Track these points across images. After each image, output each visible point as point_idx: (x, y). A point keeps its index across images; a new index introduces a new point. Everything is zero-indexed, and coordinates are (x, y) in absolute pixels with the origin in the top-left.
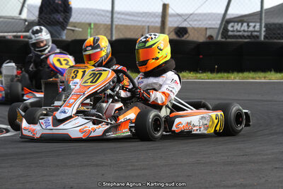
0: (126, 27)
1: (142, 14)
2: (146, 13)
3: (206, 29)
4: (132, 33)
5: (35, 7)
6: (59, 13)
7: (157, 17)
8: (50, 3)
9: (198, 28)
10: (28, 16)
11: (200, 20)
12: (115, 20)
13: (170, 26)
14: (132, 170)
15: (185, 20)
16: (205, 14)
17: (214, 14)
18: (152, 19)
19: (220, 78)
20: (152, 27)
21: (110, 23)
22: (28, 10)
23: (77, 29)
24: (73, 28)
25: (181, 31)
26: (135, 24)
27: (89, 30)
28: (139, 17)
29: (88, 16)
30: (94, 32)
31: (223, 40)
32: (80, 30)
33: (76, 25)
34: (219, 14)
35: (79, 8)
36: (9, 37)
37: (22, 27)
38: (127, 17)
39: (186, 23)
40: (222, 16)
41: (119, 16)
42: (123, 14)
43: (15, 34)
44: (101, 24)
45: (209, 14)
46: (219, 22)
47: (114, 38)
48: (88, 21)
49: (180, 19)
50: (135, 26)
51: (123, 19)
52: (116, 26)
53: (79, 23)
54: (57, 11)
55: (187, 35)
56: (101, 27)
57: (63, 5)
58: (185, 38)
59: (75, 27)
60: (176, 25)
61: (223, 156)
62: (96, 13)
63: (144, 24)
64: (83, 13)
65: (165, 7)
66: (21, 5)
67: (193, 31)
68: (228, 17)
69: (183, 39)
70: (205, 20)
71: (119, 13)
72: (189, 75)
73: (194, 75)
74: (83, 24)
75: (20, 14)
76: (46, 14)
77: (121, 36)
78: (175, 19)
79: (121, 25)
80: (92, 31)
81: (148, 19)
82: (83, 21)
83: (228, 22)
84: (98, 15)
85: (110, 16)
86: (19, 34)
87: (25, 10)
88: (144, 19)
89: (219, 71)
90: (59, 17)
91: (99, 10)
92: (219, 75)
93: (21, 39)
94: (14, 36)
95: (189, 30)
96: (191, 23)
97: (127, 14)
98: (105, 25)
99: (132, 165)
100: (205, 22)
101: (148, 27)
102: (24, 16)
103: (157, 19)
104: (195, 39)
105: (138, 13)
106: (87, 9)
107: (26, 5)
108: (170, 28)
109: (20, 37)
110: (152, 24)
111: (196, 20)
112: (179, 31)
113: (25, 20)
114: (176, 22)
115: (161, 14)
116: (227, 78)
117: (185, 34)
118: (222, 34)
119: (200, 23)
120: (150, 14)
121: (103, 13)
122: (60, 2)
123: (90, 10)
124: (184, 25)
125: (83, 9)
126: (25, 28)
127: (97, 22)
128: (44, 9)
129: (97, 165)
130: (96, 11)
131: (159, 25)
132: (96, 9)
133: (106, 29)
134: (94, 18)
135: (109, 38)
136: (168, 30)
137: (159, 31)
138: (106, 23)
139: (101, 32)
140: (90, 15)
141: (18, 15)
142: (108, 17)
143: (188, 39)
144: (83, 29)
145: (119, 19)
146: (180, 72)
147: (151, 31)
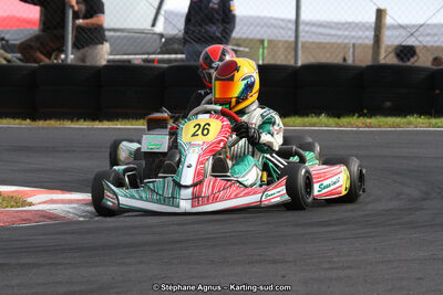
0: (320, 46)
1: (343, 24)
2: (350, 23)
4: (328, 55)
5: (176, 15)
6: (214, 23)
7: (367, 29)
8: (200, 8)
9: (432, 47)
10: (165, 28)
11: (435, 35)
12: (301, 34)
13: (389, 43)
14: (328, 269)
15: (412, 35)
18: (360, 33)
20: (361, 45)
21: (293, 39)
22: (166, 19)
23: (241, 49)
24: (235, 48)
25: (406, 52)
26: (333, 41)
27: (261, 51)
28: (339, 29)
29: (258, 28)
30: (269, 53)
32: (247, 50)
33: (240, 42)
35: (245, 16)
36: (136, 62)
37: (157, 46)
38: (321, 30)
39: (413, 39)
41: (307, 28)
42: (314, 24)
43: (146, 56)
44: (279, 41)
47: (300, 64)
48: (259, 37)
49: (404, 33)
50: (332, 44)
51: (314, 33)
52: (304, 44)
53: (245, 40)
54: (211, 21)
56: (280, 45)
58: (412, 62)
59: (238, 45)
60: (397, 43)
62: (272, 24)
63: (346, 41)
64: (252, 24)
65: (380, 13)
66: (154, 12)
67: (424, 51)
69: (409, 64)
71: (307, 24)
72: (419, 120)
73: (426, 120)
74: (251, 40)
75: (153, 25)
77: (311, 60)
78: (396, 33)
79: (313, 43)
80: (266, 51)
81: (353, 34)
82: (251, 36)
84: (275, 27)
85: (294, 27)
86: (151, 56)
87: (161, 20)
88: (346, 33)
90: (215, 30)
91: (276, 19)
93: (156, 64)
94: (145, 60)
95: (418, 51)
96: (420, 39)
97: (320, 25)
98: (287, 42)
99: (329, 262)
101: (354, 45)
102: (159, 28)
103: (367, 33)
104: (428, 65)
105: (337, 24)
106: (258, 17)
107: (162, 12)
108: (388, 46)
109: (153, 61)
110: (360, 41)
111: (428, 35)
112: (401, 51)
113: (162, 36)
114: (397, 37)
115: (373, 25)
117: (412, 56)
119: (436, 38)
121: (282, 24)
122: (216, 6)
123: (262, 19)
124: (410, 42)
125: (251, 17)
126: (161, 48)
127: (273, 38)
129: (274, 262)
130: (272, 21)
131: (370, 42)
132: (272, 18)
133: (287, 49)
134: (269, 32)
135: (292, 63)
136: (386, 51)
137: (370, 52)
138: (286, 38)
139: (280, 53)
140: (262, 27)
141: (149, 27)
142: (290, 29)
143: (416, 64)
144: (251, 48)
145: (307, 32)
146: (405, 116)
147: (357, 51)
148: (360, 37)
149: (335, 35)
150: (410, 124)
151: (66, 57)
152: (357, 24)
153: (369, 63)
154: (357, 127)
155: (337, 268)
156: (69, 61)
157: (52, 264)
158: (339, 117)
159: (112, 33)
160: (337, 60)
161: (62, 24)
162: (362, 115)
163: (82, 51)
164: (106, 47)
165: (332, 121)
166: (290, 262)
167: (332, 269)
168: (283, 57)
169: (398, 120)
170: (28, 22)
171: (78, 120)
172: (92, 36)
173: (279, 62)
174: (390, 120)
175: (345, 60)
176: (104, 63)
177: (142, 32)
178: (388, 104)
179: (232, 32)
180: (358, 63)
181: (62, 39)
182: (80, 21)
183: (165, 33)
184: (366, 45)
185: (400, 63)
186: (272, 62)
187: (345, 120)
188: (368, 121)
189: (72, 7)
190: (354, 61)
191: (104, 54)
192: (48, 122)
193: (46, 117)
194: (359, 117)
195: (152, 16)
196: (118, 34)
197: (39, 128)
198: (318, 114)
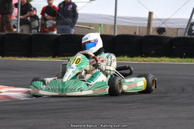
0: (125, 27)
1: (135, 18)
2: (138, 18)
3: (178, 29)
4: (128, 31)
7: (145, 20)
9: (172, 28)
11: (174, 23)
12: (117, 22)
13: (154, 26)
14: (126, 122)
15: (164, 23)
16: (177, 19)
17: (183, 19)
18: (142, 22)
19: (186, 61)
21: (113, 24)
23: (91, 28)
24: (89, 27)
25: (161, 30)
26: (130, 25)
27: (100, 29)
28: (133, 20)
30: (103, 30)
31: (189, 36)
32: (94, 28)
34: (186, 19)
35: (93, 14)
38: (125, 20)
39: (164, 25)
40: (188, 20)
41: (120, 19)
42: (122, 18)
44: (108, 25)
45: (180, 19)
46: (186, 24)
47: (116, 34)
48: (99, 23)
49: (160, 22)
50: (130, 27)
51: (122, 21)
52: (118, 26)
53: (93, 24)
55: (165, 33)
56: (108, 27)
59: (90, 26)
60: (157, 26)
61: (187, 114)
63: (136, 25)
64: (96, 18)
65: (150, 14)
67: (169, 30)
68: (192, 21)
69: (162, 35)
70: (177, 23)
71: (120, 18)
72: (166, 59)
73: (169, 59)
74: (96, 24)
77: (121, 33)
78: (157, 22)
79: (121, 26)
81: (139, 22)
82: (96, 22)
83: (192, 24)
84: (105, 18)
85: (114, 19)
88: (136, 22)
89: (186, 57)
92: (186, 60)
95: (166, 30)
96: (167, 25)
97: (125, 18)
99: (127, 119)
100: (177, 25)
101: (139, 27)
103: (145, 22)
104: (170, 36)
105: (132, 18)
106: (99, 15)
108: (153, 28)
110: (142, 25)
111: (171, 23)
112: (159, 30)
115: (147, 19)
116: (191, 62)
118: (188, 33)
119: (174, 25)
120: (141, 18)
121: (109, 18)
124: (163, 26)
125: (96, 14)
127: (105, 23)
129: (103, 118)
130: (105, 16)
131: (146, 25)
132: (105, 15)
133: (110, 28)
134: (103, 21)
135: (113, 34)
136: (152, 30)
137: (146, 30)
138: (111, 24)
139: (107, 30)
140: (100, 19)
142: (112, 20)
143: (165, 35)
144: (96, 28)
145: (119, 21)
146: (160, 57)
147: (141, 29)
148: (142, 24)
149: (131, 23)
150: (162, 60)
151: (17, 30)
153: (146, 35)
154: (140, 61)
155: (130, 121)
156: (18, 32)
157: (9, 118)
158: (132, 57)
160: (132, 33)
162: (142, 56)
165: (130, 59)
166: (110, 118)
167: (128, 121)
168: (109, 32)
169: (157, 59)
171: (22, 57)
173: (107, 34)
174: (154, 59)
175: (135, 33)
178: (153, 52)
180: (140, 35)
184: (143, 28)
186: (105, 34)
187: (135, 59)
188: (145, 59)
190: (139, 33)
192: (9, 58)
193: (8, 55)
194: (141, 57)
197: (5, 60)
198: (124, 56)
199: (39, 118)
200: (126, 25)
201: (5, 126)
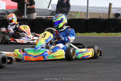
1: (100, 7)
2: (102, 7)
4: (96, 16)
5: (54, 5)
6: (65, 7)
8: (61, 3)
10: (51, 9)
12: (89, 10)
13: (113, 13)
15: (119, 10)
20: (105, 13)
21: (86, 11)
22: (52, 6)
23: (72, 14)
24: (71, 14)
26: (97, 12)
27: (78, 15)
28: (99, 9)
29: (77, 9)
30: (80, 16)
33: (72, 12)
36: (44, 18)
37: (49, 13)
41: (90, 9)
42: (92, 8)
44: (83, 12)
47: (88, 18)
48: (77, 11)
50: (97, 13)
51: (92, 10)
52: (89, 13)
53: (73, 12)
54: (64, 7)
55: (120, 17)
56: (83, 13)
57: (67, 4)
59: (71, 13)
60: (115, 12)
62: (81, 8)
63: (101, 12)
65: (110, 4)
66: (49, 4)
71: (90, 7)
74: (75, 12)
75: (48, 8)
76: (59, 8)
77: (91, 17)
79: (92, 13)
81: (103, 10)
82: (75, 11)
84: (82, 8)
86: (48, 16)
87: (50, 6)
88: (101, 10)
90: (65, 9)
91: (82, 6)
93: (49, 19)
94: (46, 17)
97: (94, 8)
98: (85, 12)
99: (96, 73)
101: (103, 13)
102: (50, 9)
103: (107, 10)
106: (77, 5)
107: (51, 4)
108: (112, 14)
109: (48, 18)
110: (105, 12)
113: (51, 11)
114: (115, 11)
115: (108, 8)
117: (119, 16)
121: (84, 7)
122: (65, 3)
123: (78, 6)
124: (119, 12)
125: (75, 5)
127: (81, 11)
128: (58, 6)
129: (81, 73)
130: (81, 7)
131: (108, 12)
133: (85, 14)
134: (80, 9)
135: (86, 18)
136: (112, 15)
137: (108, 15)
140: (78, 8)
141: (47, 8)
142: (86, 9)
143: (120, 18)
144: (75, 14)
145: (90, 10)
146: (117, 33)
147: (104, 15)
148: (105, 11)
149: (98, 11)
150: (119, 35)
152: (104, 7)
153: (107, 18)
154: (104, 36)
155: (98, 75)
156: (25, 18)
158: (99, 33)
159: (37, 10)
160: (99, 17)
161: (23, 8)
162: (105, 32)
163: (29, 15)
164: (36, 14)
165: (97, 34)
166: (86, 73)
168: (84, 16)
169: (115, 34)
170: (14, 7)
172: (32, 11)
173: (82, 18)
174: (113, 34)
175: (101, 17)
176: (35, 18)
177: (45, 10)
178: (113, 29)
179: (70, 9)
180: (104, 18)
181: (23, 12)
182: (28, 7)
183: (51, 10)
184: (106, 14)
185: (116, 18)
186: (81, 18)
187: (101, 34)
188: (107, 34)
189: (26, 3)
191: (35, 16)
194: (105, 33)
195: (48, 5)
196: (39, 10)
198: (93, 32)
199: (40, 73)
200: (95, 12)
201: (18, 79)
